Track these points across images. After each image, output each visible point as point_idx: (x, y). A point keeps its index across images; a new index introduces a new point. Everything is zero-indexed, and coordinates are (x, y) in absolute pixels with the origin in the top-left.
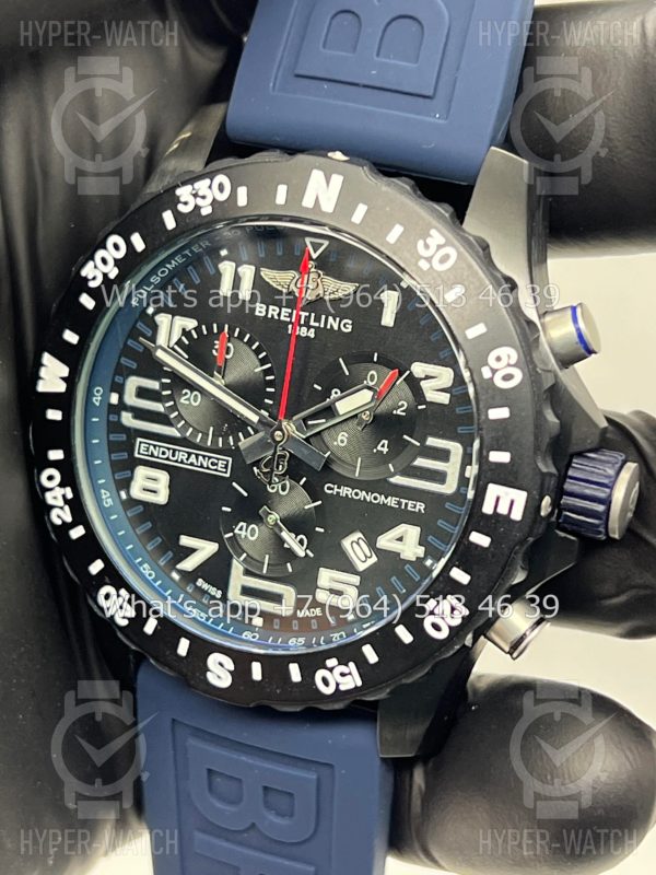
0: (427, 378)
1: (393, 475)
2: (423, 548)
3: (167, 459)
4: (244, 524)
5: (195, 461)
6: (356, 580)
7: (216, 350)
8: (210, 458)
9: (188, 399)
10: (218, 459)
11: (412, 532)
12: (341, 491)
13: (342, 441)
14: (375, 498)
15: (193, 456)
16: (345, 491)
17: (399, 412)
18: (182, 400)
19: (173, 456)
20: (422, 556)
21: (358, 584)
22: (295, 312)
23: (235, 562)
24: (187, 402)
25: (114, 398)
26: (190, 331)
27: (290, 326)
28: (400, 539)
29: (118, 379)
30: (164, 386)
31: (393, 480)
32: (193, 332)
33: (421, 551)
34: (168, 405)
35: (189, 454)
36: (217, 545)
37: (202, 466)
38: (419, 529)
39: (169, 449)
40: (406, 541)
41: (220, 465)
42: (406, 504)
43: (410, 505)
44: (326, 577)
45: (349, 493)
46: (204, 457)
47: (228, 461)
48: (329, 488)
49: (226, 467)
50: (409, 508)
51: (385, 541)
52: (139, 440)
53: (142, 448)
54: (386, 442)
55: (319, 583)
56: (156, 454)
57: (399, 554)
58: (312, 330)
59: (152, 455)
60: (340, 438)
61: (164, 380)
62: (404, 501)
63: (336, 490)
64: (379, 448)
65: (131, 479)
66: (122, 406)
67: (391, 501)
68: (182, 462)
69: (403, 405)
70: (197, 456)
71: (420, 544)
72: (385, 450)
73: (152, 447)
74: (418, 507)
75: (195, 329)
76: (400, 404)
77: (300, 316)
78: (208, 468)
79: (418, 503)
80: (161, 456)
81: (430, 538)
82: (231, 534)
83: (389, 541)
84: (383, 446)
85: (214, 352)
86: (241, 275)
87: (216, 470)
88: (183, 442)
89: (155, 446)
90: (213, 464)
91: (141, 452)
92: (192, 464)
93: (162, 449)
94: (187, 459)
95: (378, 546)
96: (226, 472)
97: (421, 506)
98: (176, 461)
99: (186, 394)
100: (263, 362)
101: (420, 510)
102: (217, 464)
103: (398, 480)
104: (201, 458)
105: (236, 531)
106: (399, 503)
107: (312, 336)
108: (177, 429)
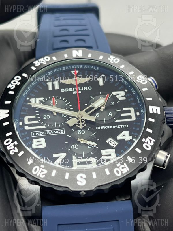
0: (117, 95)
1: (116, 120)
2: (131, 136)
3: (43, 134)
4: (73, 145)
5: (52, 133)
6: (114, 150)
7: (52, 103)
8: (57, 130)
9: (46, 117)
10: (60, 130)
11: (127, 133)
12: (102, 128)
13: (98, 116)
14: (113, 127)
15: (52, 131)
16: (103, 128)
17: (112, 105)
18: (44, 118)
19: (45, 133)
20: (132, 138)
21: (115, 151)
22: (73, 88)
23: (73, 156)
24: (46, 118)
25: (21, 124)
26: (42, 100)
27: (73, 92)
28: (124, 136)
29: (21, 118)
30: (37, 116)
31: (116, 121)
32: (43, 101)
33: (131, 137)
34: (39, 121)
35: (50, 131)
36: (66, 153)
37: (55, 133)
38: (128, 131)
39: (43, 132)
40: (125, 136)
41: (61, 131)
42: (122, 126)
43: (123, 126)
44: (104, 152)
45: (104, 128)
46: (55, 131)
47: (63, 130)
48: (97, 128)
49: (63, 131)
50: (124, 127)
51: (119, 137)
52: (32, 132)
53: (33, 134)
54: (111, 113)
55: (102, 155)
56: (39, 134)
57: (125, 140)
58: (80, 91)
59: (38, 135)
60: (97, 115)
61: (36, 115)
62: (121, 126)
63: (100, 128)
64: (109, 114)
65: (32, 143)
66: (24, 125)
67: (118, 127)
68: (48, 134)
69: (113, 103)
70: (53, 131)
71: (130, 135)
72: (111, 115)
73: (37, 133)
74: (126, 126)
75: (43, 100)
76: (112, 102)
77: (75, 89)
78: (57, 133)
79: (126, 125)
80: (40, 134)
81: (133, 133)
82: (70, 149)
83: (120, 137)
84: (110, 114)
85: (51, 104)
86: (54, 84)
87: (60, 133)
88: (47, 129)
89: (38, 132)
90: (58, 132)
91: (34, 135)
92: (52, 134)
93: (40, 133)
94: (50, 133)
95: (118, 139)
96: (64, 133)
97: (127, 126)
98: (46, 134)
99: (45, 116)
100: (67, 102)
101: (127, 127)
102: (60, 131)
103: (117, 121)
104: (54, 131)
105: (71, 148)
106: (120, 127)
107: (81, 92)
108: (44, 126)
